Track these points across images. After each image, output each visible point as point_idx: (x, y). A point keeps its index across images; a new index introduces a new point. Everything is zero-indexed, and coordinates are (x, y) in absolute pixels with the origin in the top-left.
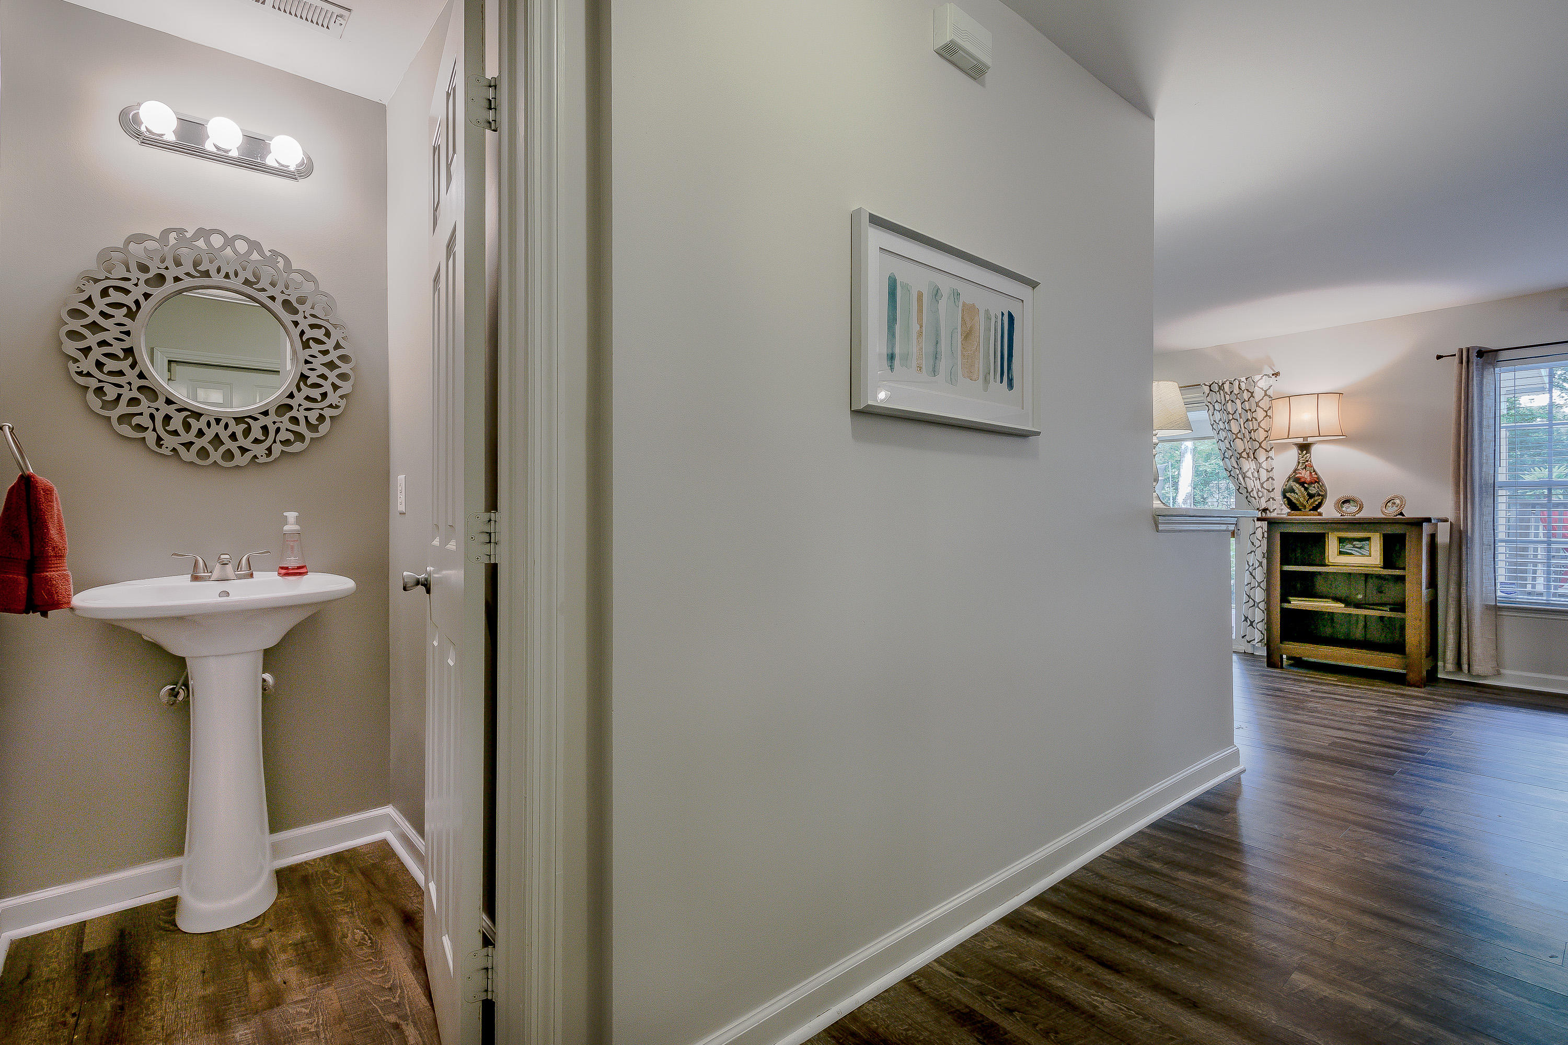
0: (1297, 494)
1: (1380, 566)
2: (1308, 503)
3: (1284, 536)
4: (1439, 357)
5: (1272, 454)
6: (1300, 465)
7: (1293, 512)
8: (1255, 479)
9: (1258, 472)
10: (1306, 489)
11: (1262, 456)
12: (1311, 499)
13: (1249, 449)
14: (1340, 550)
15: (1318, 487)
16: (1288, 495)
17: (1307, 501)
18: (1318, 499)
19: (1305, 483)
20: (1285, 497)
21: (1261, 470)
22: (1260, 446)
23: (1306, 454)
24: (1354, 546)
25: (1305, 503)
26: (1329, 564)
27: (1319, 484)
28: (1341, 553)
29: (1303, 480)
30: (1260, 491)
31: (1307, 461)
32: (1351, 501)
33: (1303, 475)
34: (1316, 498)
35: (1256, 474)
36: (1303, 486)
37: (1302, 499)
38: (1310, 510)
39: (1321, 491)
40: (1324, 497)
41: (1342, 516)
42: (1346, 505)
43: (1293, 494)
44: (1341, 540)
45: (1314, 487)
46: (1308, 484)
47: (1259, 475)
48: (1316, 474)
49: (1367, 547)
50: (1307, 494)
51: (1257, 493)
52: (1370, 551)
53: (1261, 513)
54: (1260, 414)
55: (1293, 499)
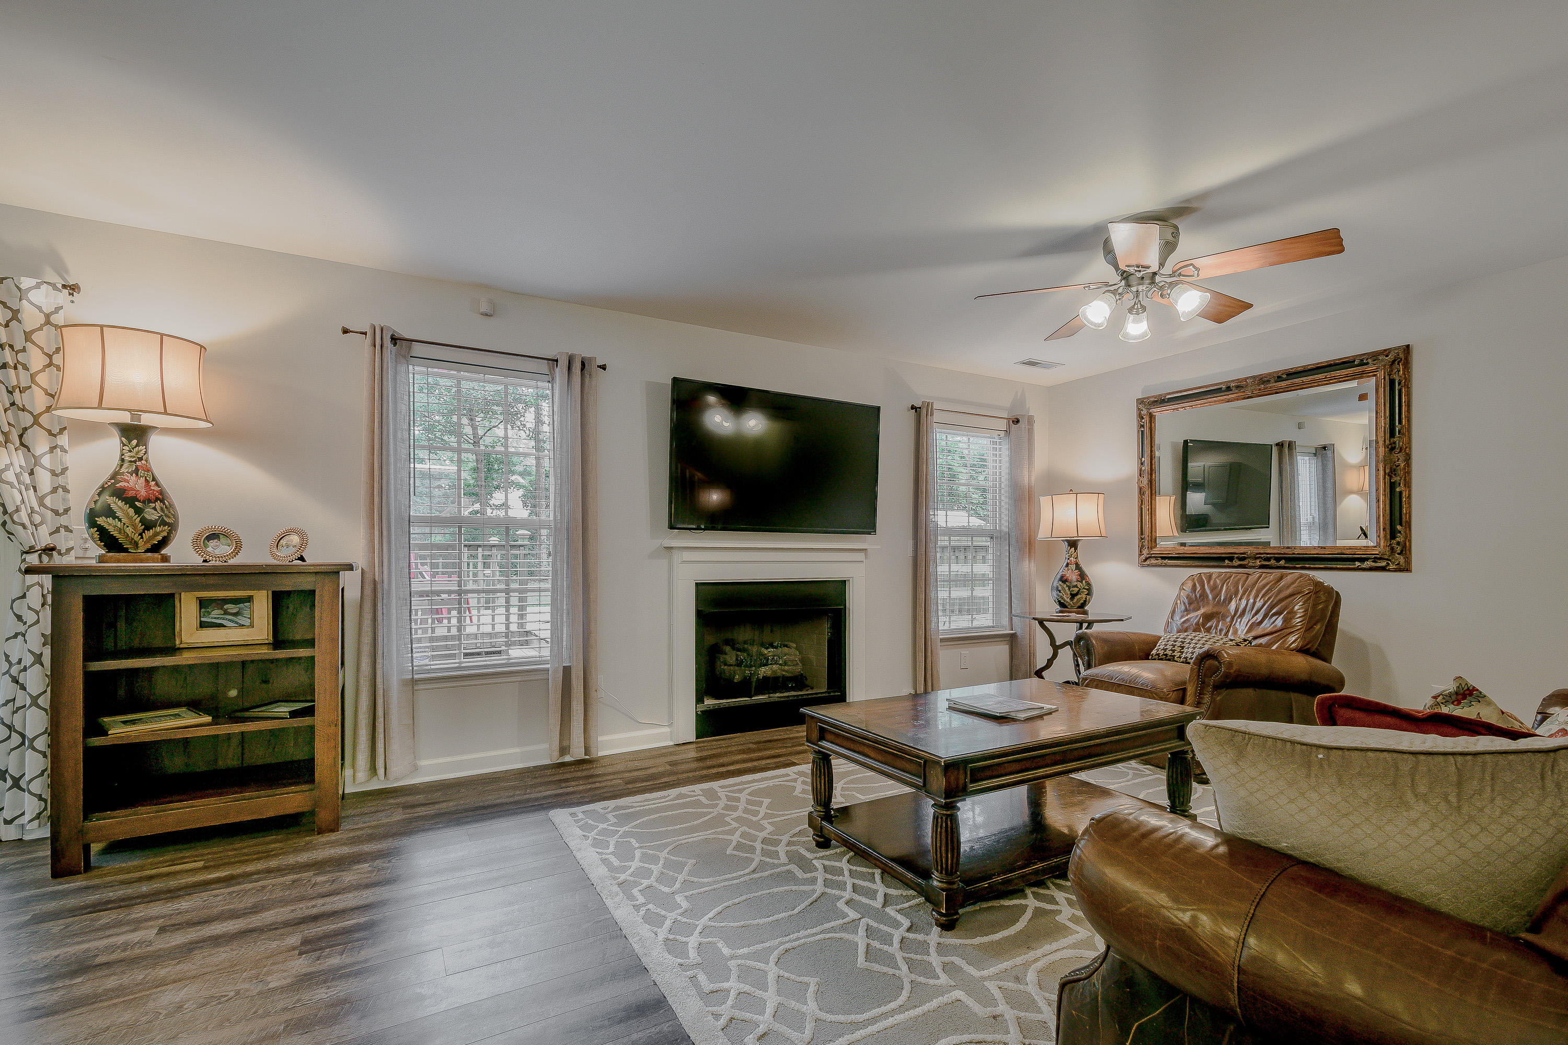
0: (120, 520)
1: (267, 642)
2: (142, 538)
3: (91, 603)
4: (345, 331)
5: (63, 440)
6: (126, 465)
7: (111, 554)
8: (23, 488)
9: (31, 473)
10: (138, 511)
11: (41, 445)
12: (148, 530)
13: (9, 424)
14: (203, 619)
15: (162, 509)
16: (101, 521)
17: (141, 534)
18: (162, 531)
19: (135, 499)
20: (92, 523)
21: (38, 470)
22: (36, 422)
23: (137, 445)
24: (226, 613)
25: (136, 537)
26: (182, 646)
27: (164, 504)
28: (203, 625)
29: (131, 494)
30: (37, 513)
31: (141, 459)
32: (221, 536)
33: (131, 484)
34: (158, 529)
35: (26, 478)
36: (132, 506)
37: (129, 530)
38: (147, 551)
39: (166, 516)
40: (173, 527)
41: (205, 561)
42: (213, 543)
43: (110, 520)
44: (203, 604)
45: (155, 509)
46: (144, 502)
47: (33, 480)
48: (157, 484)
49: (247, 613)
50: (140, 522)
51: (30, 516)
52: (251, 618)
53: (40, 556)
54: (36, 360)
55: (111, 529)
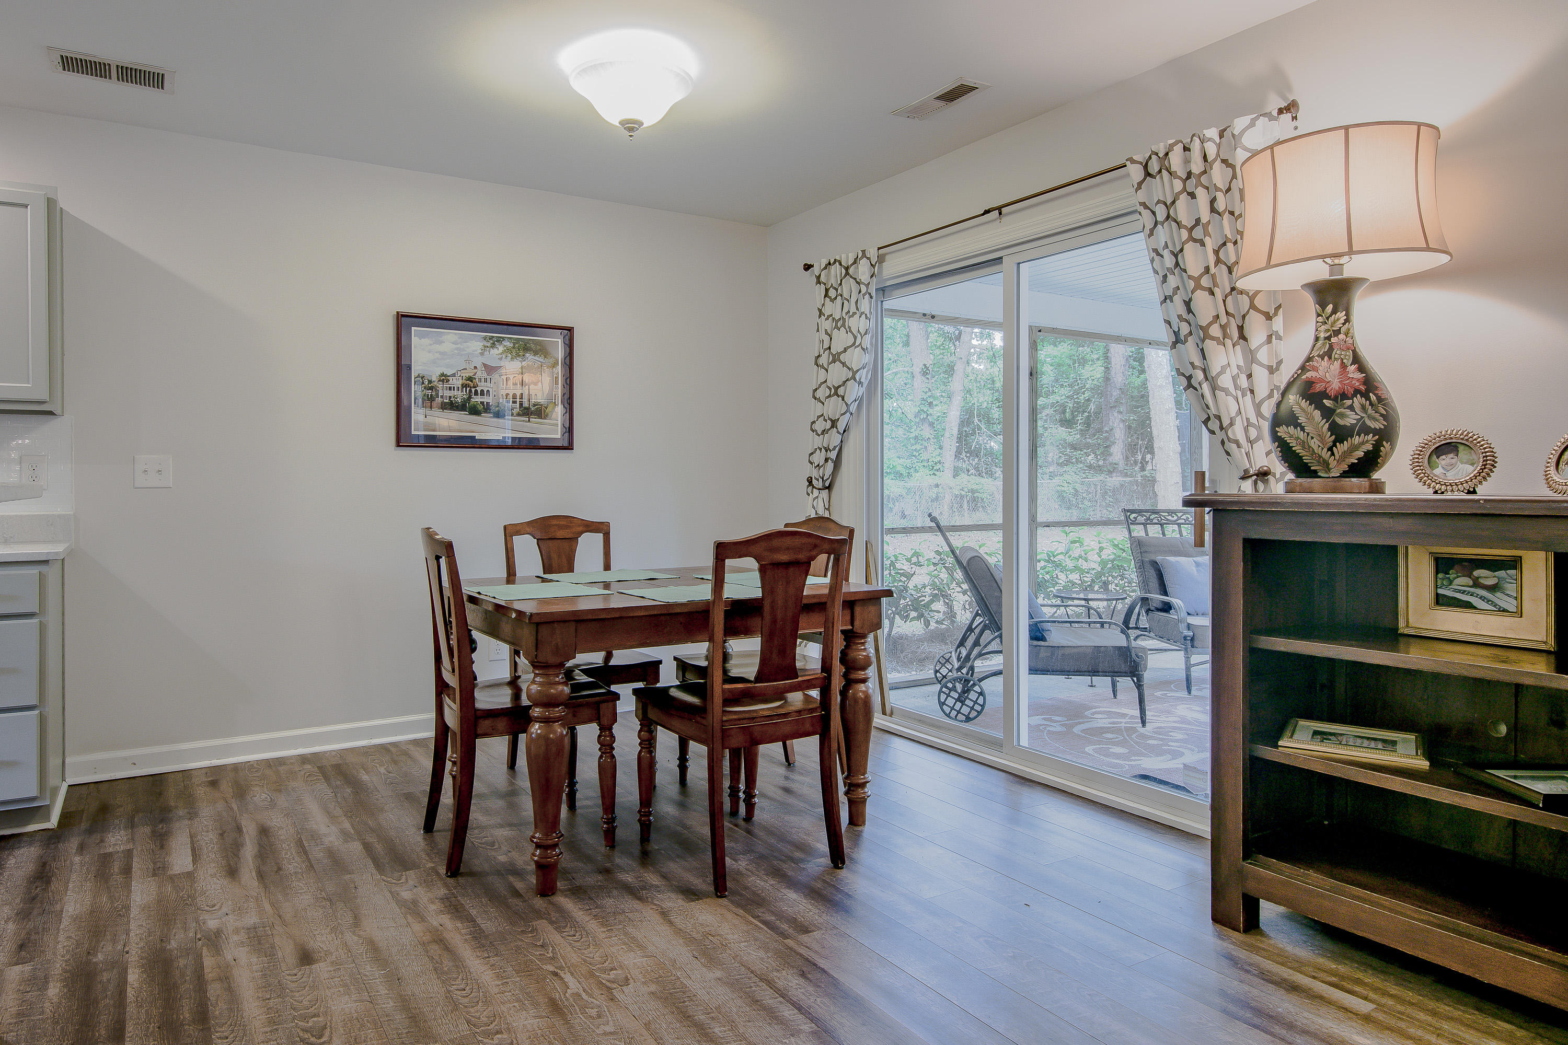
0: (1303, 429)
1: (1543, 647)
2: (1333, 454)
5: (1278, 324)
6: (1320, 343)
7: (1300, 480)
8: (1239, 393)
9: (1250, 376)
10: (1328, 413)
11: (1257, 333)
12: (1341, 442)
13: (1227, 313)
14: (1440, 591)
15: (1363, 408)
16: (1282, 431)
17: (1330, 449)
18: (1363, 443)
19: (1324, 395)
20: (1276, 438)
21: (1256, 369)
23: (1334, 312)
24: (1476, 584)
25: (1325, 454)
26: (1406, 631)
27: (1368, 398)
28: (1440, 601)
29: (1319, 387)
30: (1253, 425)
31: (1337, 333)
32: (1461, 448)
33: (1320, 374)
34: (1357, 440)
35: (1243, 382)
36: (1320, 406)
37: (1314, 444)
38: (1345, 475)
39: (1370, 417)
40: (1386, 435)
41: (1436, 492)
42: (1445, 460)
43: (1291, 429)
44: (1443, 565)
45: (1351, 408)
46: (1335, 399)
47: (1251, 384)
48: (1362, 369)
49: (1511, 588)
50: (1329, 429)
51: (1246, 430)
52: (1519, 598)
55: (1293, 443)
